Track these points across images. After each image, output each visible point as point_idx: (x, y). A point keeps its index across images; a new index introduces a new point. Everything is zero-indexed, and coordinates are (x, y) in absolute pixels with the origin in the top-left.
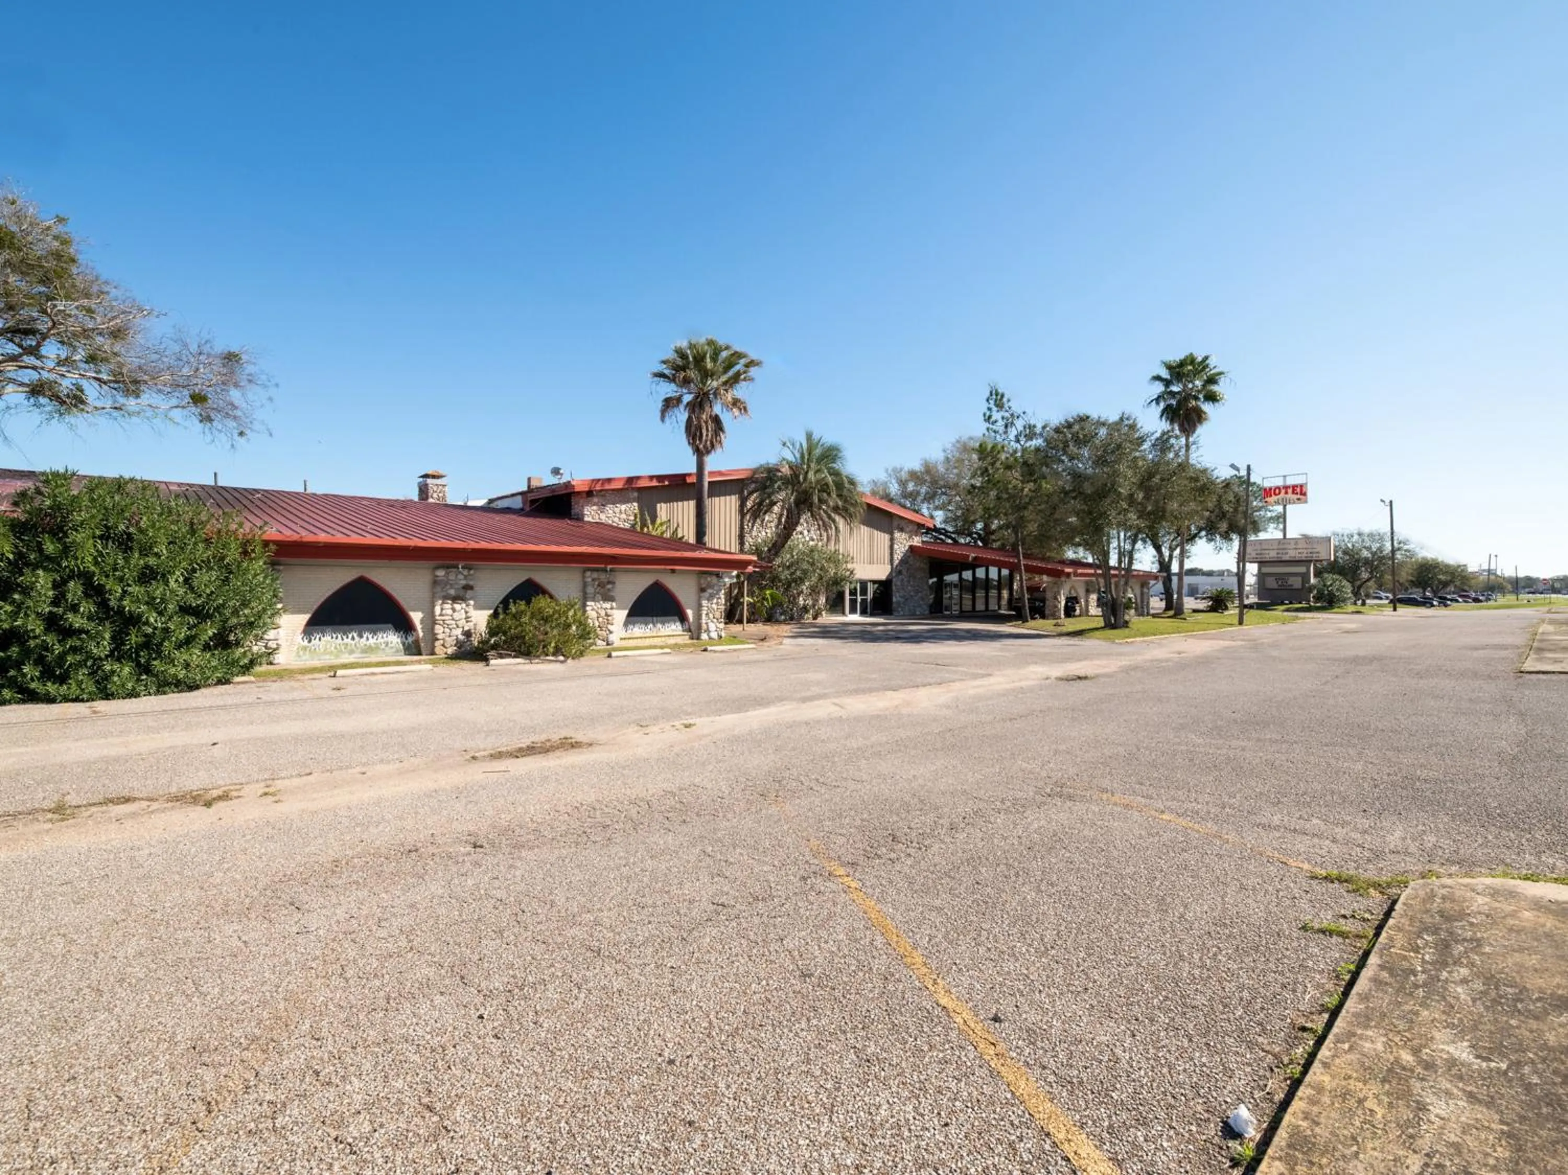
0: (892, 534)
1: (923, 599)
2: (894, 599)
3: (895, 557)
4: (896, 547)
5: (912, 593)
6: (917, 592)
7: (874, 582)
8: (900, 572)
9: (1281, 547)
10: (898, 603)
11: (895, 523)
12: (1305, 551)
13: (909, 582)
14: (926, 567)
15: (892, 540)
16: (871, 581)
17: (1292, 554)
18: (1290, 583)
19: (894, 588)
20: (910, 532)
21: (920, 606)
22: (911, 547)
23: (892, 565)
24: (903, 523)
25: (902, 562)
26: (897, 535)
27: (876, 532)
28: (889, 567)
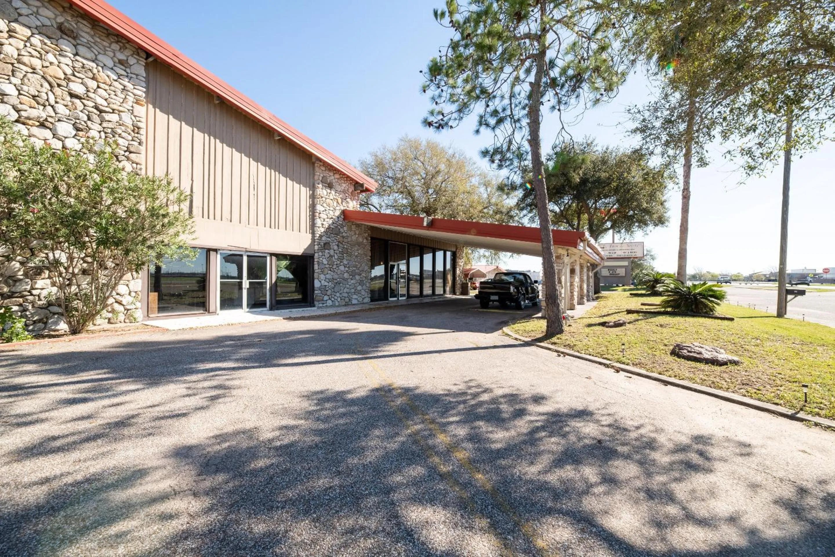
0: (313, 188)
1: (361, 283)
2: (317, 284)
3: (319, 222)
4: (319, 208)
5: (346, 275)
6: (353, 275)
7: (279, 256)
8: (326, 246)
9: (612, 248)
10: (324, 289)
11: (320, 173)
12: (627, 251)
13: (341, 259)
14: (367, 243)
15: (313, 197)
16: (272, 255)
17: (619, 253)
18: (617, 272)
19: (316, 267)
20: (344, 192)
21: (357, 292)
22: (345, 214)
23: (313, 233)
24: (332, 178)
25: (330, 231)
26: (321, 191)
27: (283, 179)
28: (310, 236)
